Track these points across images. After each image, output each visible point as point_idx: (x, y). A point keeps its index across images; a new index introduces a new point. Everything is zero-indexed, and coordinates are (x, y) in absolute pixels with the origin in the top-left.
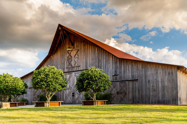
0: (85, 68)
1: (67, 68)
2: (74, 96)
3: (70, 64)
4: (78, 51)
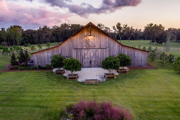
0: (99, 48)
3: (88, 44)
4: (94, 37)
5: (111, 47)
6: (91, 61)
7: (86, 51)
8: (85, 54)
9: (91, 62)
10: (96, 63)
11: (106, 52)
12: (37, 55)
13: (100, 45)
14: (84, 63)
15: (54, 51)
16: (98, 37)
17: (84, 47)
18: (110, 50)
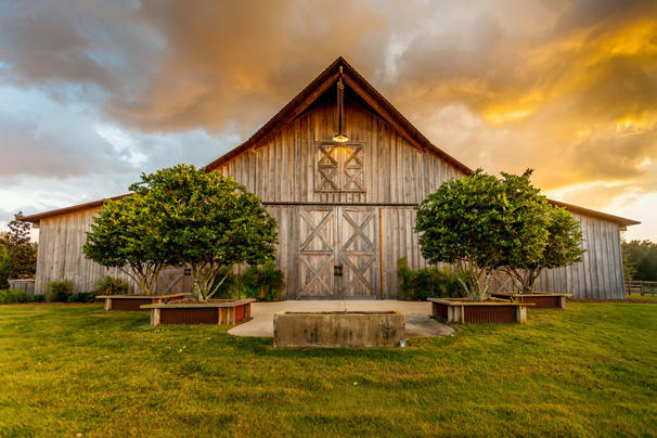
0: (381, 201)
1: (315, 192)
2: (341, 275)
4: (358, 151)
6: (341, 268)
7: (317, 216)
8: (310, 230)
9: (339, 271)
10: (367, 275)
12: (63, 227)
13: (388, 188)
14: (308, 277)
16: (375, 153)
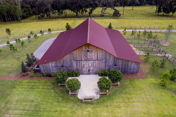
0: (96, 59)
3: (86, 57)
4: (92, 51)
5: (107, 59)
7: (85, 62)
8: (84, 65)
9: (89, 71)
10: (94, 71)
11: (102, 63)
12: (43, 65)
13: (97, 57)
14: (84, 72)
15: (57, 62)
16: (95, 51)
17: (83, 59)
18: (106, 61)
